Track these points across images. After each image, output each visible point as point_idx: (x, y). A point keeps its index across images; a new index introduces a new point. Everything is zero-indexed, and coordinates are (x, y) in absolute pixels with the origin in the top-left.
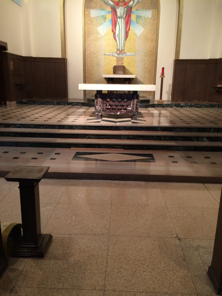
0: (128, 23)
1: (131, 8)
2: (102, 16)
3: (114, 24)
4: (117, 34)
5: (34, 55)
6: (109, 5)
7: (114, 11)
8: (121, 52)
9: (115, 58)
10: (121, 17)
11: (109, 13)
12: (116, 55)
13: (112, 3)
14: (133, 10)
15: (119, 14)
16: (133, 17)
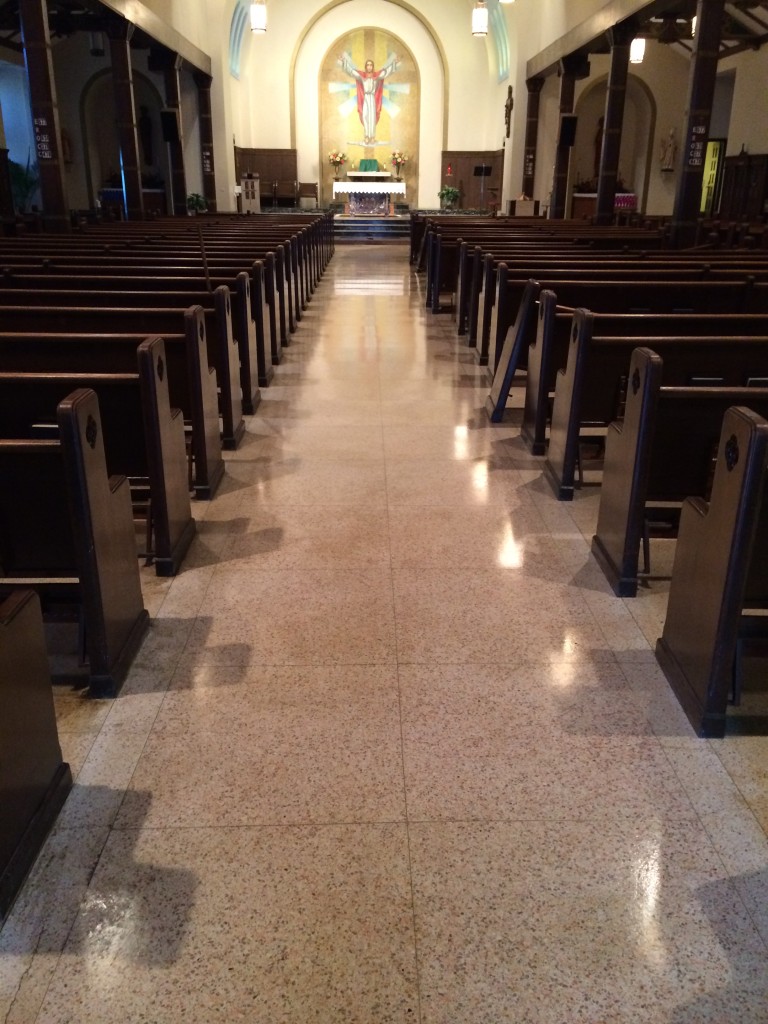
0: (379, 99)
1: (382, 81)
2: (345, 91)
3: (361, 101)
4: (364, 116)
5: (254, 145)
6: (354, 76)
7: (360, 85)
8: (370, 140)
9: (362, 150)
10: (369, 93)
11: (353, 86)
12: (364, 144)
13: (357, 74)
14: (385, 83)
15: (366, 89)
16: (386, 93)
